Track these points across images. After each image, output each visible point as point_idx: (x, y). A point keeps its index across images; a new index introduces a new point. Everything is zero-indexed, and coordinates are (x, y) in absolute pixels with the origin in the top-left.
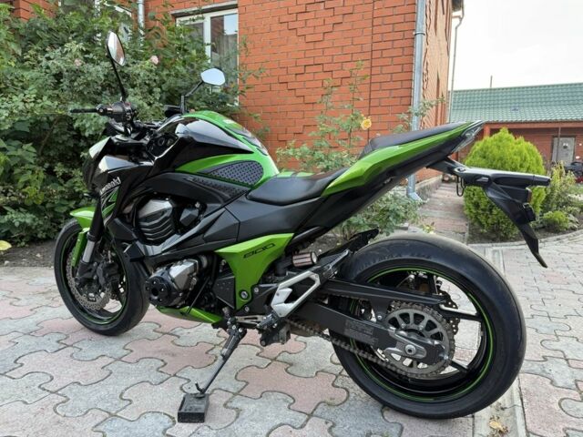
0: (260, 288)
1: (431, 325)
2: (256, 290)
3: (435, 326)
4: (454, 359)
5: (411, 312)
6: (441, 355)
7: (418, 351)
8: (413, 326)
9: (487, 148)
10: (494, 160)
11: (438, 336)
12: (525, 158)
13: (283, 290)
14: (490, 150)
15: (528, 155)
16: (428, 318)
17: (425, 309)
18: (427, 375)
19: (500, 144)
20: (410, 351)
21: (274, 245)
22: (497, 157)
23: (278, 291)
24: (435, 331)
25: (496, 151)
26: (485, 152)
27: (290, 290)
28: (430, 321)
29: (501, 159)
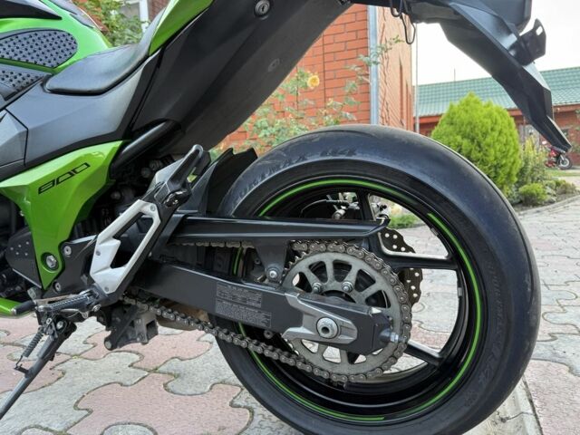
0: (73, 247)
1: (364, 280)
2: (68, 251)
3: (373, 281)
4: (412, 342)
5: (328, 259)
6: (385, 334)
7: (341, 329)
8: (332, 284)
9: (454, 113)
10: (462, 125)
11: (379, 299)
12: (496, 120)
13: (105, 245)
14: (457, 115)
15: (499, 118)
16: (357, 265)
17: (351, 250)
18: (365, 374)
19: (468, 108)
20: (325, 330)
21: (88, 166)
22: (466, 122)
23: (97, 247)
24: (372, 290)
25: (464, 116)
26: (452, 118)
27: (117, 243)
28: (361, 272)
29: (470, 123)
